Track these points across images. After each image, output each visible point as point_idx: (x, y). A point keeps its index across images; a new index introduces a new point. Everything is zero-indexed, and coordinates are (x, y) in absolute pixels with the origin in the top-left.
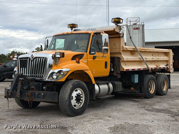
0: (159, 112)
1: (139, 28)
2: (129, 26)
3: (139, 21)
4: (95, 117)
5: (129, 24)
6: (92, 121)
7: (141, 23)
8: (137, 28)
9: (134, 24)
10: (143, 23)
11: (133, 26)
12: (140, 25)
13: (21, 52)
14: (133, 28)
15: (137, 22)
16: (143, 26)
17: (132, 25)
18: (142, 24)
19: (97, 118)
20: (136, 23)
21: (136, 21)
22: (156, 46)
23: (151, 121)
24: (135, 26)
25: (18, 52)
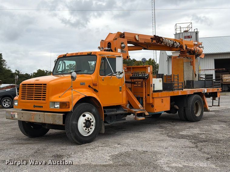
0: (182, 138)
1: (191, 37)
2: (178, 33)
3: (192, 27)
4: (102, 144)
5: (178, 32)
6: (95, 149)
7: (194, 30)
8: (188, 36)
9: (185, 31)
10: (197, 29)
11: (184, 34)
12: (193, 32)
13: (49, 71)
14: (184, 36)
15: (190, 28)
16: (197, 33)
17: (182, 33)
18: (196, 31)
19: (104, 145)
20: (188, 30)
21: (188, 27)
22: (215, 58)
23: (164, 148)
24: (186, 34)
25: (46, 71)
